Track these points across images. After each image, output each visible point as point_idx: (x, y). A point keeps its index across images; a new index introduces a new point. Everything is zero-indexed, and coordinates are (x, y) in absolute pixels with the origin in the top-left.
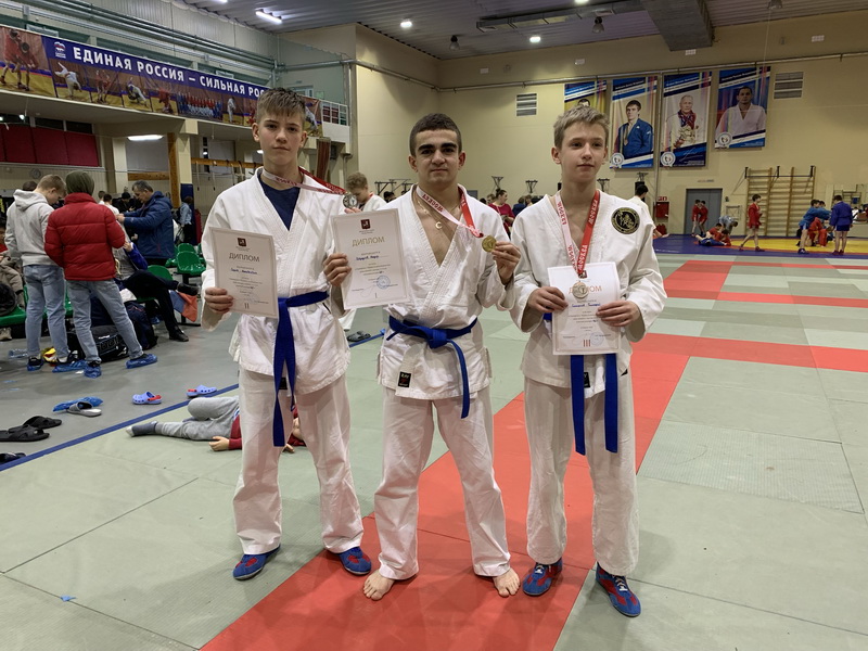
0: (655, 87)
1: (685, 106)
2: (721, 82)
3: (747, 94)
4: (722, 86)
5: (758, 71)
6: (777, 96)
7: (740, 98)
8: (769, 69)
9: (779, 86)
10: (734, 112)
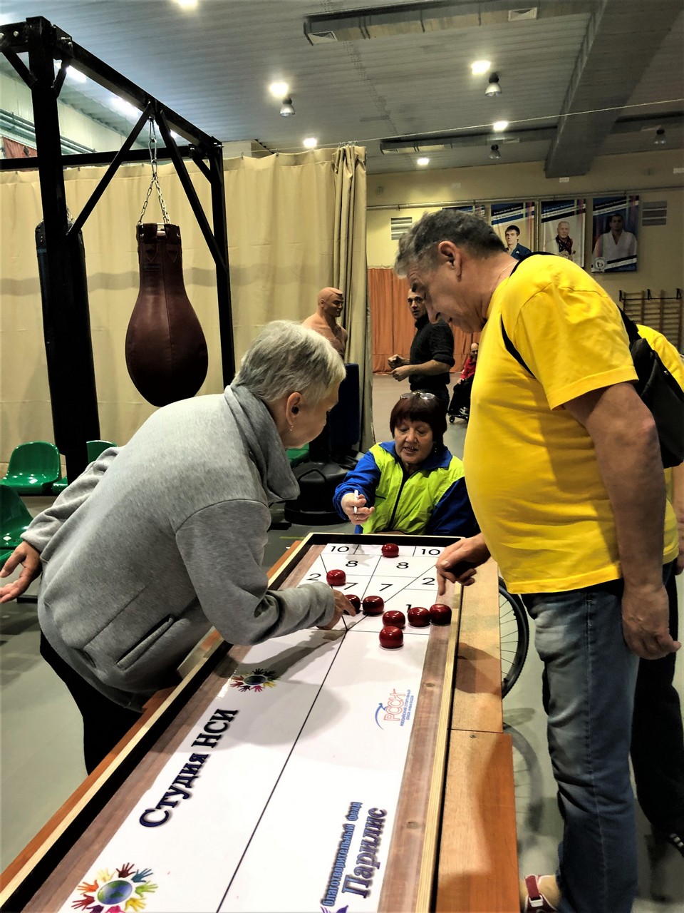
0: (533, 213)
1: (561, 231)
2: (595, 209)
3: (619, 221)
4: (596, 213)
5: (628, 200)
6: (646, 223)
7: (613, 225)
8: (637, 198)
9: (646, 214)
10: (608, 237)
